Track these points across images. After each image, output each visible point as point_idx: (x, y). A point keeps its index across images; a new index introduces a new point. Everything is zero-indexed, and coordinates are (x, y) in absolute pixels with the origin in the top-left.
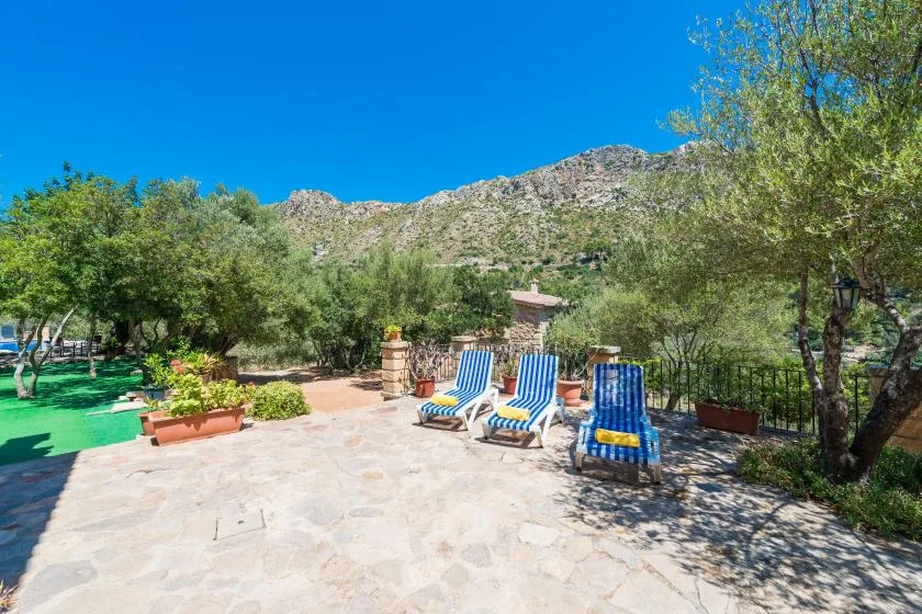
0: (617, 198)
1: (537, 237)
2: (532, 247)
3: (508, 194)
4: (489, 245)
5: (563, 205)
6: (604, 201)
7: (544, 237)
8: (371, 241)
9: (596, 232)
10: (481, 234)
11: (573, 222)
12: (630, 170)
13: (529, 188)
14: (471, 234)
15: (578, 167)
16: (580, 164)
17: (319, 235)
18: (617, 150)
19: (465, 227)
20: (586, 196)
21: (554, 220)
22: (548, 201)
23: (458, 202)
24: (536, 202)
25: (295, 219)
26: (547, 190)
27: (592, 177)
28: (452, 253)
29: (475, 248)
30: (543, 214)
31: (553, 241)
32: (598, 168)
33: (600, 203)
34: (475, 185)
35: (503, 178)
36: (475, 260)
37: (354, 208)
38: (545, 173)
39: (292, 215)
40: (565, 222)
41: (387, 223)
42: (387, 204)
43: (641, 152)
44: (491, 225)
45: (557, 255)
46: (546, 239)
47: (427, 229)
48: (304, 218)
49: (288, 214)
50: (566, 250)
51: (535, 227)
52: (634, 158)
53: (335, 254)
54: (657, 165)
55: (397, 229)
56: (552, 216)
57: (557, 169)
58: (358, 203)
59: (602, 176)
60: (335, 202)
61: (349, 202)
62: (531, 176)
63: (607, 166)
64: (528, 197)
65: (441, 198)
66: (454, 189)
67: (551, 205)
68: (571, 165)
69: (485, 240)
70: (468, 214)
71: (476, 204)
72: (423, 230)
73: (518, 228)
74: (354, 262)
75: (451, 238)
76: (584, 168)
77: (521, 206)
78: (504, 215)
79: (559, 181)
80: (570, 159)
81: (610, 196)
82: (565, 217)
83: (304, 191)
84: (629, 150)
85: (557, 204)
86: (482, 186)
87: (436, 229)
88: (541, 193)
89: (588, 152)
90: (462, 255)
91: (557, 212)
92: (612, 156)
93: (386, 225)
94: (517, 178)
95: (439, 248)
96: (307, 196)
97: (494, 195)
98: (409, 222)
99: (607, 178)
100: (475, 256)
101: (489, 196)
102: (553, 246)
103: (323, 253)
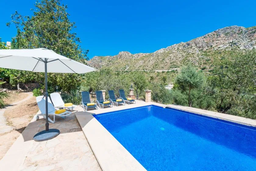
0: (231, 45)
1: (198, 61)
2: (197, 64)
3: (185, 47)
4: (180, 64)
5: (207, 50)
6: (225, 47)
7: (201, 61)
8: (141, 64)
9: (223, 58)
10: (177, 61)
11: (212, 55)
12: (237, 35)
13: (193, 45)
14: (173, 61)
15: (213, 36)
16: (214, 35)
17: (126, 63)
18: (231, 28)
19: (170, 59)
20: (217, 46)
21: (204, 55)
22: (201, 49)
23: (167, 52)
24: (196, 49)
25: (120, 59)
26: (201, 45)
27: (220, 39)
28: (167, 67)
29: (175, 65)
30: (200, 53)
31: (205, 62)
32: (222, 35)
33: (223, 48)
34: (173, 46)
35: (183, 43)
36: (176, 69)
37: (135, 55)
38: (200, 39)
39: (120, 58)
40: (209, 55)
41: (145, 59)
42: (145, 54)
43: (242, 27)
44: (180, 58)
45: (208, 67)
46: (202, 61)
47: (158, 60)
48: (122, 59)
49: (119, 58)
50: (211, 65)
51: (197, 57)
52: (239, 30)
53: (131, 68)
54: (250, 32)
55: (148, 61)
56: (203, 53)
57: (205, 37)
58: (137, 54)
59: (224, 38)
60: (130, 54)
61: (134, 54)
62: (194, 41)
63: (226, 34)
64: (193, 48)
65: (161, 51)
66: (166, 48)
67: (202, 50)
68: (210, 36)
69: (178, 62)
70: (171, 55)
71: (173, 51)
72: (156, 60)
73: (190, 58)
74: (137, 70)
75: (166, 62)
76: (216, 36)
77: (191, 51)
78: (184, 54)
79: (205, 41)
80: (210, 33)
81: (228, 45)
82: (208, 54)
83: (122, 52)
84: (236, 27)
85: (205, 50)
86: (176, 46)
87: (161, 60)
88: (198, 46)
89: (218, 30)
90: (171, 67)
91: (205, 52)
92: (228, 31)
93: (145, 60)
94: (189, 42)
95: (162, 65)
96: (123, 53)
97: (180, 48)
98: (152, 58)
99: (226, 39)
100: (175, 67)
101: (178, 49)
102: (205, 64)
103: (128, 68)
